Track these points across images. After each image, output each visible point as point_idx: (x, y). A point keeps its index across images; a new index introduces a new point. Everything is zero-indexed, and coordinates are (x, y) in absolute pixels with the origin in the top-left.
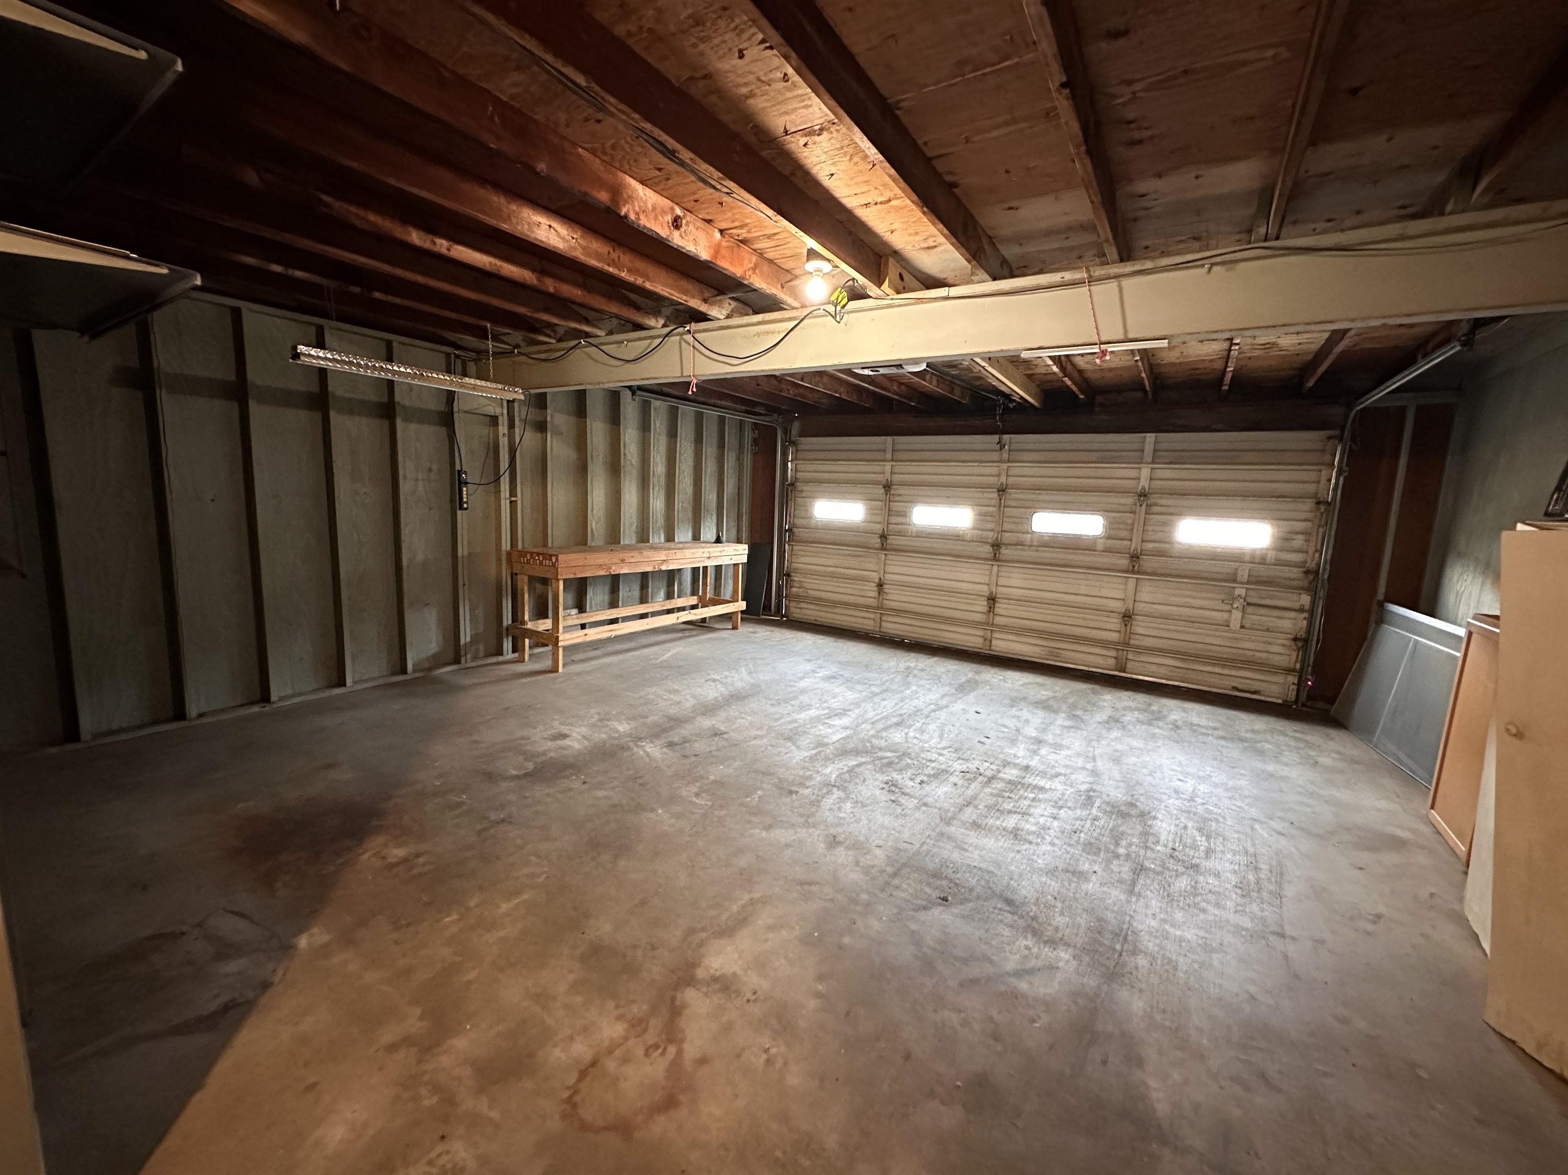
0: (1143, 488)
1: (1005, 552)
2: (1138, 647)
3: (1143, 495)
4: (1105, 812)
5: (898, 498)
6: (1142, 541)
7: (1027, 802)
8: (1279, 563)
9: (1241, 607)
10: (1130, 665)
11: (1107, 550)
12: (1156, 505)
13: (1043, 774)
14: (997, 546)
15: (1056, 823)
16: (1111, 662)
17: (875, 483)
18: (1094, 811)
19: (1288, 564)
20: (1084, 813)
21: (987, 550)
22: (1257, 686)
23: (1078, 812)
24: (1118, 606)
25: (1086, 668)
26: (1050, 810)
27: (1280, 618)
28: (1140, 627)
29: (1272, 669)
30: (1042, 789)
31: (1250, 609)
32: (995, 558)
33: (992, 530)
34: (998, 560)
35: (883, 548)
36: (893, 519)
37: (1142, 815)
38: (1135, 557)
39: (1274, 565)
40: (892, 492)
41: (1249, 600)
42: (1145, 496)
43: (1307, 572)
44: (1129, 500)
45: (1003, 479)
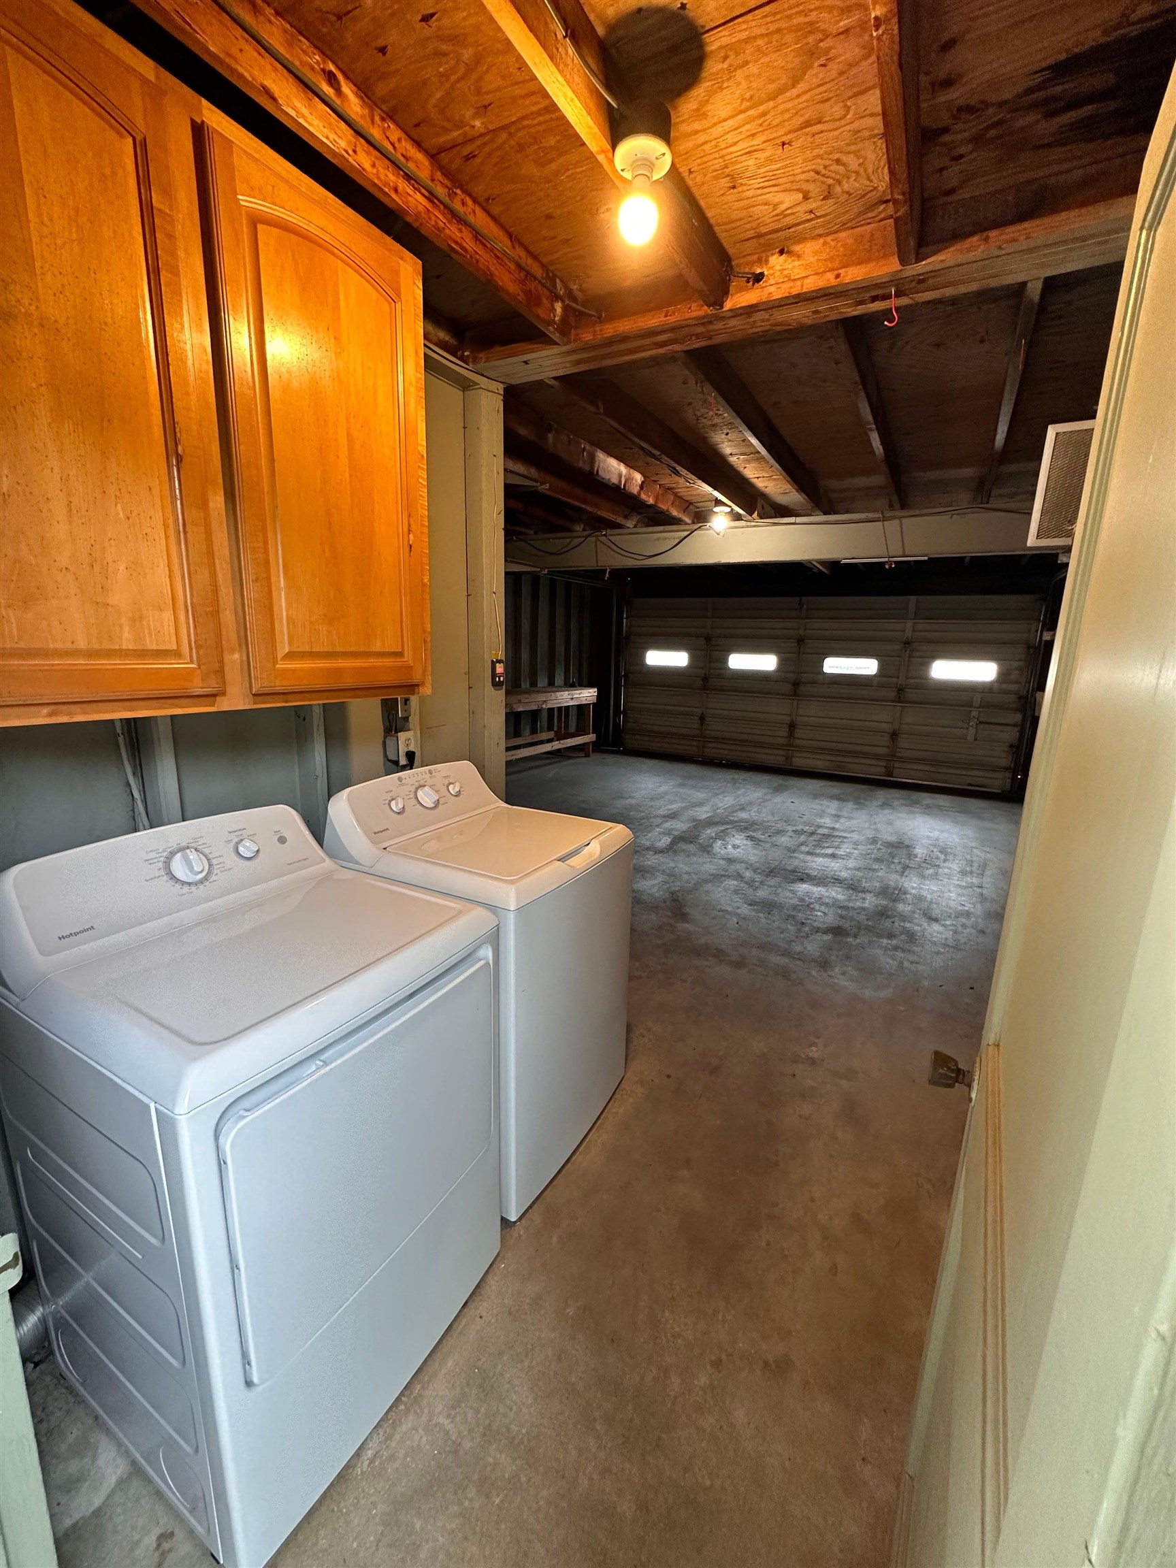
0: (907, 638)
1: (803, 689)
2: (901, 758)
3: (907, 643)
4: (885, 846)
5: (716, 648)
6: (907, 678)
7: (837, 843)
8: (1002, 692)
9: (974, 726)
10: (896, 772)
11: (880, 686)
12: (917, 650)
13: (845, 831)
14: (796, 684)
15: (856, 851)
16: (883, 770)
17: (697, 636)
18: (878, 846)
19: (1008, 692)
20: (872, 847)
21: (787, 688)
22: (986, 781)
23: (869, 847)
24: (886, 727)
25: (864, 776)
26: (851, 846)
27: (1001, 731)
28: (903, 742)
29: (994, 768)
30: (845, 837)
31: (982, 726)
32: (796, 694)
33: (793, 672)
34: (798, 696)
35: (705, 688)
36: (713, 665)
37: (908, 847)
38: (900, 690)
39: (998, 693)
40: (712, 643)
41: (981, 719)
42: (909, 644)
43: (1020, 698)
44: (897, 647)
45: (802, 632)
